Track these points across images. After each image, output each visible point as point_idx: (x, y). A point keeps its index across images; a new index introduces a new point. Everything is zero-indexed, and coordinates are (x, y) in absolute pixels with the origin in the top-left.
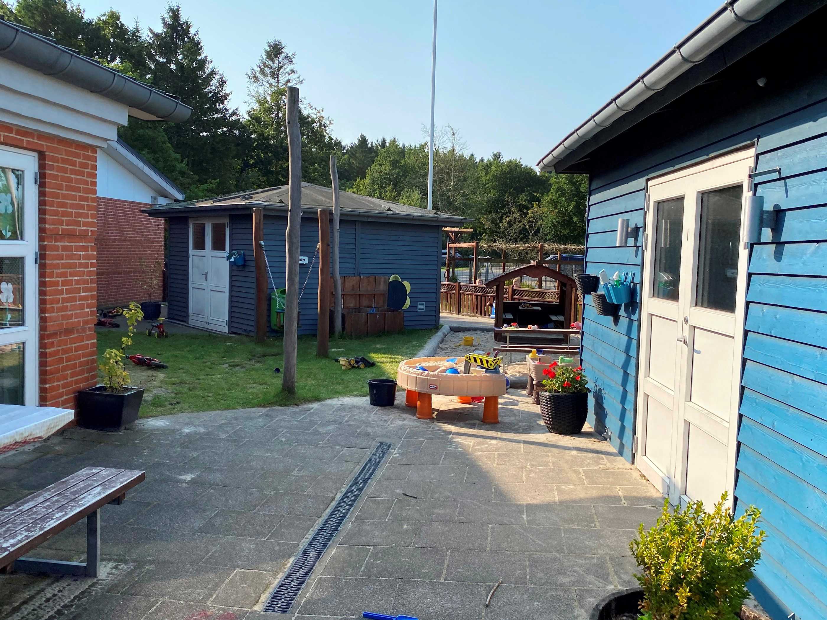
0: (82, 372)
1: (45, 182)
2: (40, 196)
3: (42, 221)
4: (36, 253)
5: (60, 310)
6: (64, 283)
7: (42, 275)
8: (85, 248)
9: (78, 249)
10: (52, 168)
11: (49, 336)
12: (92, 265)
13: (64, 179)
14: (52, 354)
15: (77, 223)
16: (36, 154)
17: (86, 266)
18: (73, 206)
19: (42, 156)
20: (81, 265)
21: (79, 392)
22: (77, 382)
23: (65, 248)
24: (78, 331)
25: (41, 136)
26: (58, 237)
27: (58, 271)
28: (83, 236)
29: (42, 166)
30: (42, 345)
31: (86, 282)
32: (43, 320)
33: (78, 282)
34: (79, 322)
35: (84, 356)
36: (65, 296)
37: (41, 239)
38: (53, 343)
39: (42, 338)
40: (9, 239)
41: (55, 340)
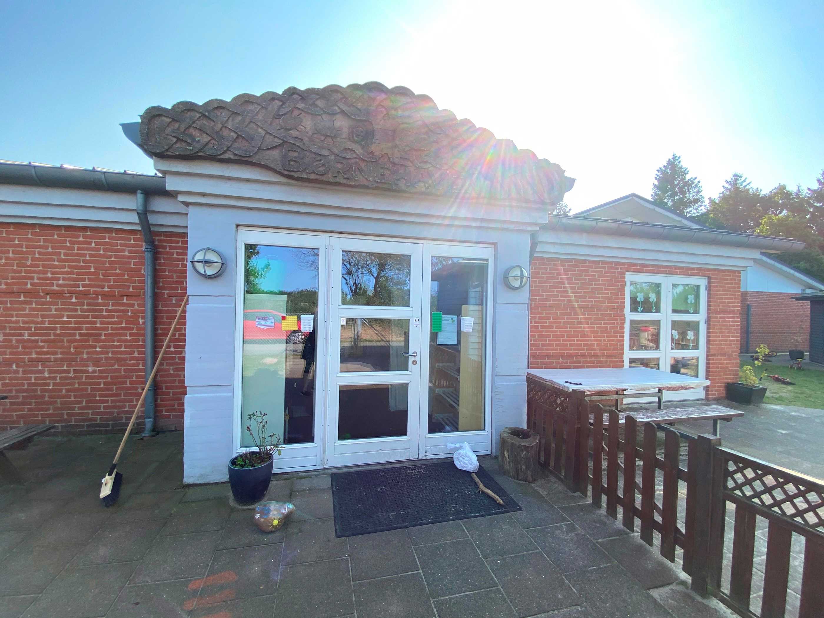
0: (730, 375)
1: (710, 289)
2: (708, 295)
3: (709, 306)
4: (706, 319)
5: (717, 344)
6: (720, 333)
7: (708, 329)
8: (734, 318)
9: (729, 318)
10: (714, 282)
11: (711, 356)
12: (738, 325)
13: (721, 287)
14: (712, 364)
15: (729, 306)
16: (706, 278)
17: (734, 325)
18: (726, 299)
19: (709, 278)
20: (730, 325)
21: (728, 383)
22: (727, 379)
23: (721, 317)
24: (728, 355)
25: (709, 270)
26: (717, 312)
27: (717, 327)
28: (733, 312)
29: (709, 282)
30: (708, 359)
31: (734, 333)
32: (708, 348)
33: (728, 333)
34: (729, 351)
35: (731, 367)
36: (720, 339)
37: (708, 313)
38: (713, 359)
39: (707, 356)
40: (693, 313)
41: (715, 358)
